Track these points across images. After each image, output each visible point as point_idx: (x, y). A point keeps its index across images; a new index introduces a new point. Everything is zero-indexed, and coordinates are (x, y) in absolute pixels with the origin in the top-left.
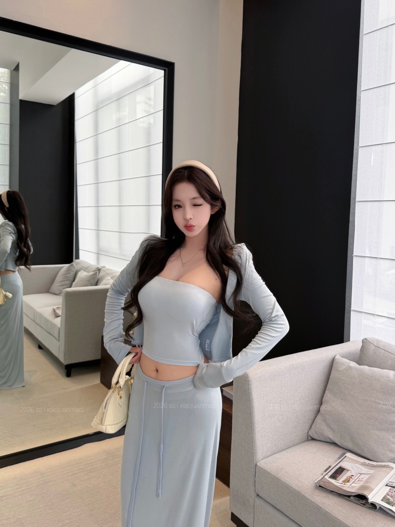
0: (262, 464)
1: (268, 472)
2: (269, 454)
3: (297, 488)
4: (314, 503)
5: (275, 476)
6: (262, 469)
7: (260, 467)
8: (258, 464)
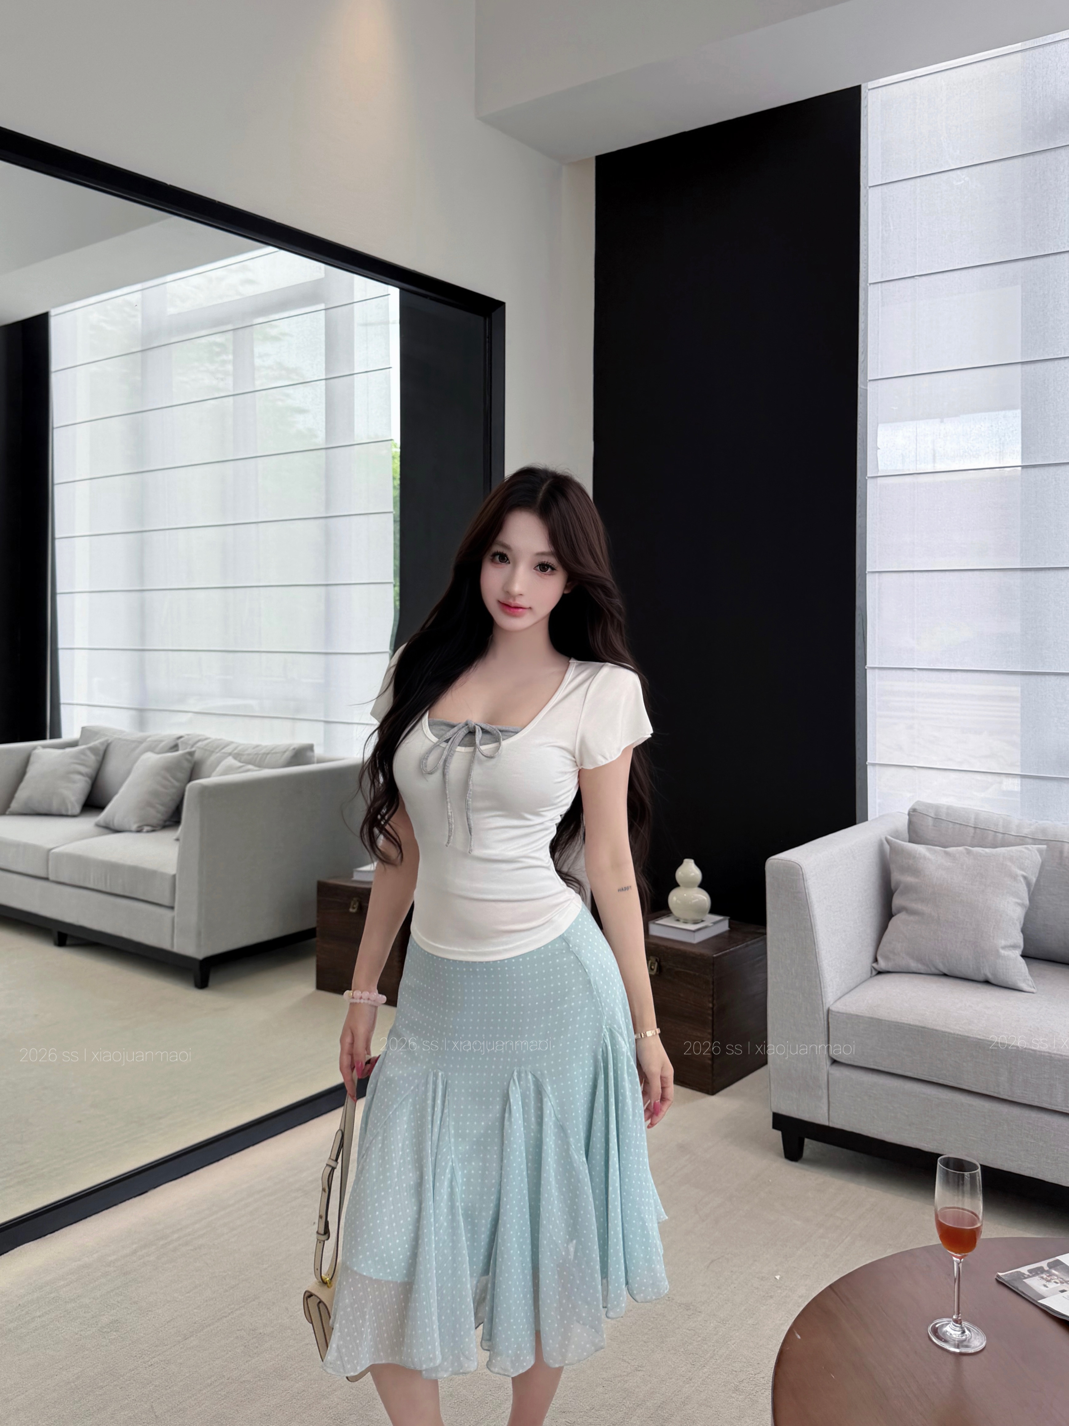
0: (838, 1007)
1: (857, 1016)
2: (839, 995)
3: (917, 1023)
4: (954, 1034)
5: (871, 1018)
6: (843, 1013)
7: (838, 1012)
8: (833, 1008)
